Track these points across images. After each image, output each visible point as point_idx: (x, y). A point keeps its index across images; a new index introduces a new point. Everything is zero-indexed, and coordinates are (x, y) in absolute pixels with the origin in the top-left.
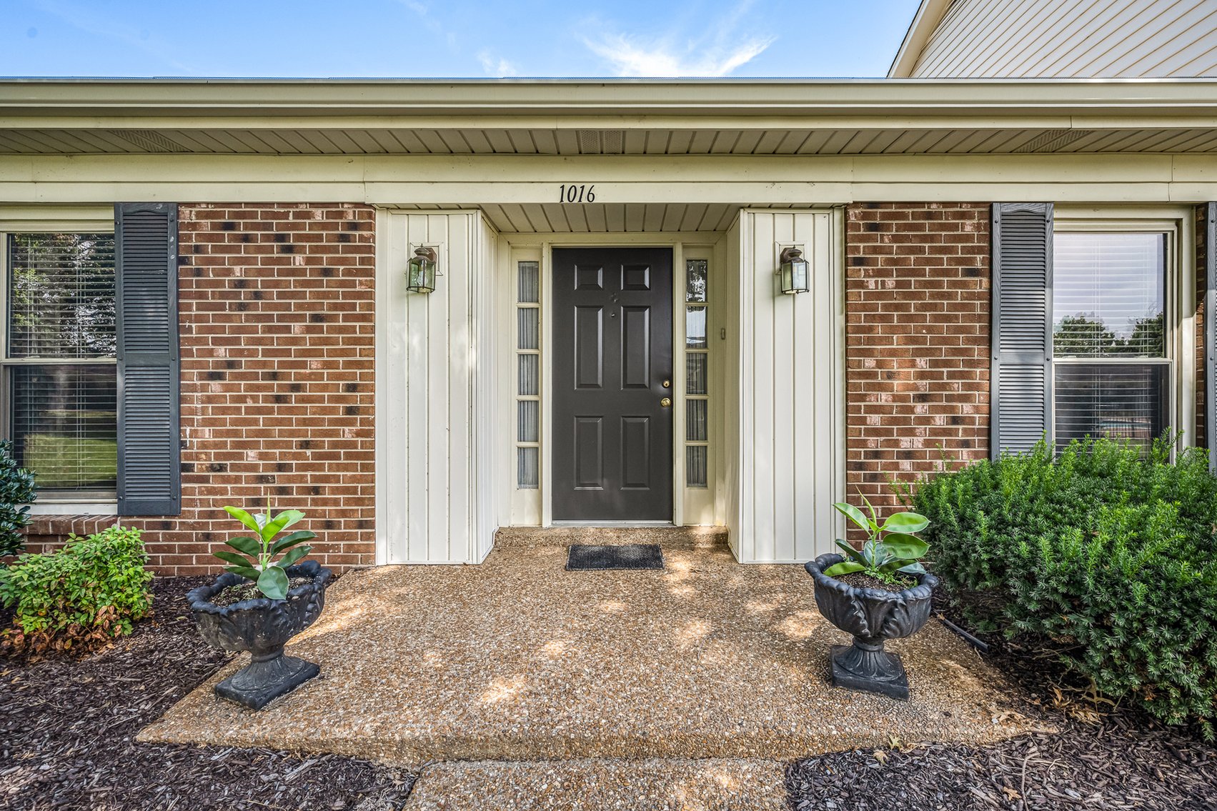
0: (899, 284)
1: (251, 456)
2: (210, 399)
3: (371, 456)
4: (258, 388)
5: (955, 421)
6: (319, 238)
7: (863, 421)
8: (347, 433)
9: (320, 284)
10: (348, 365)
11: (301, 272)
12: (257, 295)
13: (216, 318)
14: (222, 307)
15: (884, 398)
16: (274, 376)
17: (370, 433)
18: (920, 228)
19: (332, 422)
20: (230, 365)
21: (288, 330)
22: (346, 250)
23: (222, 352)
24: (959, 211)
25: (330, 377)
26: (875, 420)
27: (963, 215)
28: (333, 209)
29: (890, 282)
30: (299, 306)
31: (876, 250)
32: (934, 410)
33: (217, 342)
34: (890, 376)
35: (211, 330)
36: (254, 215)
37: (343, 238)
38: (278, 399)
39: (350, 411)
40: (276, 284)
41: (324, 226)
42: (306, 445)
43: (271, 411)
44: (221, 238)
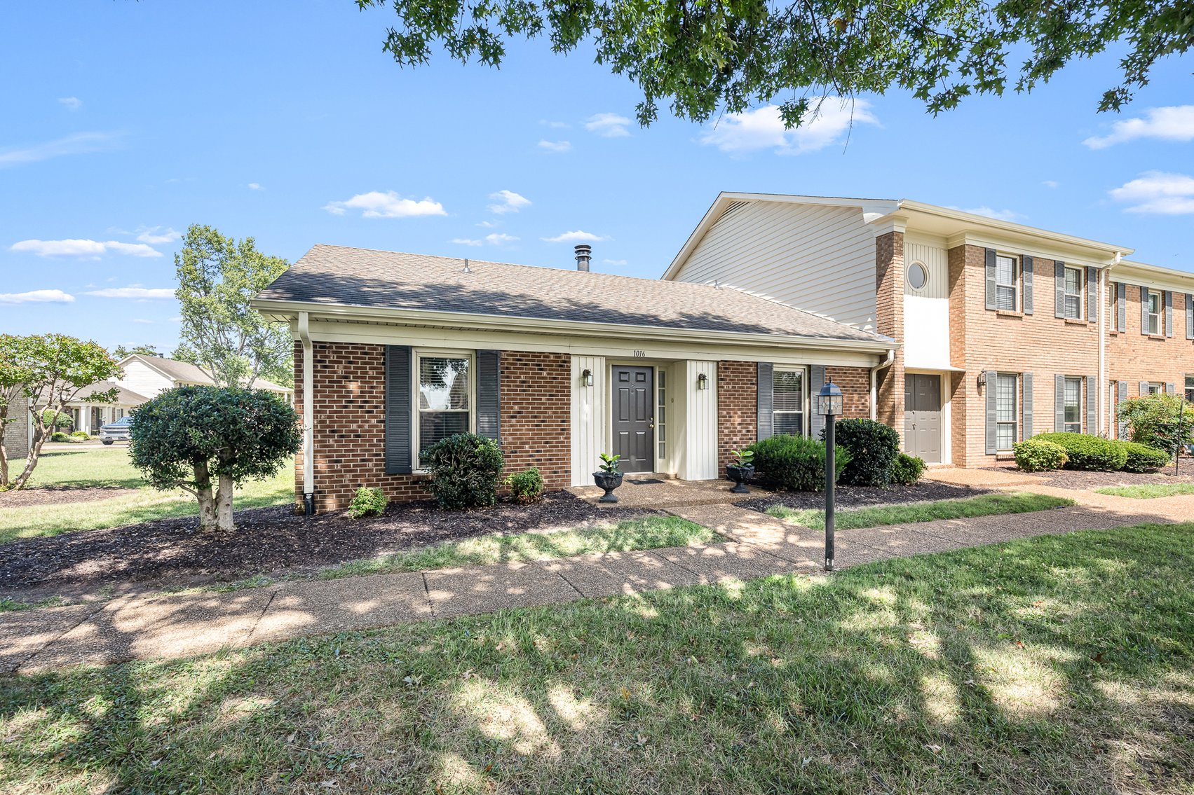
0: (733, 387)
1: (527, 447)
2: (512, 426)
3: (569, 446)
4: (530, 421)
5: (748, 431)
6: (552, 366)
7: (723, 432)
8: (562, 438)
9: (552, 383)
10: (562, 413)
11: (546, 378)
12: (530, 386)
13: (514, 395)
14: (517, 390)
15: (729, 424)
16: (535, 417)
17: (569, 438)
18: (738, 369)
19: (556, 434)
20: (519, 413)
21: (541, 399)
22: (562, 370)
23: (516, 408)
24: (748, 364)
25: (555, 417)
26: (726, 431)
27: (750, 366)
28: (557, 355)
29: (730, 386)
30: (545, 391)
31: (727, 376)
32: (742, 428)
33: (514, 404)
34: (730, 417)
35: (512, 399)
36: (528, 356)
37: (561, 366)
38: (537, 426)
39: (562, 430)
40: (536, 382)
41: (554, 361)
42: (547, 443)
43: (534, 430)
44: (516, 364)
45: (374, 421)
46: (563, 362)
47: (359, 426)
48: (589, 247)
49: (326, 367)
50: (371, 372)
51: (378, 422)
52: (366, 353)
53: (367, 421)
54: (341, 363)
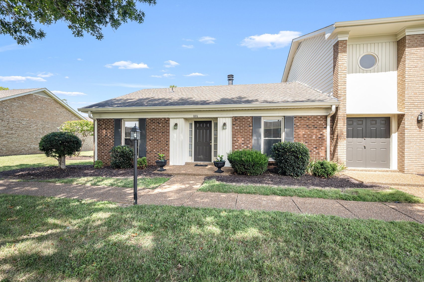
0: (239, 128)
1: (154, 150)
2: (150, 143)
3: (169, 151)
4: (155, 142)
5: (247, 147)
6: (163, 122)
7: (234, 147)
8: (166, 148)
9: (163, 128)
10: (166, 139)
11: (161, 127)
12: (155, 130)
13: (150, 133)
14: (151, 131)
15: (237, 144)
16: (157, 140)
17: (169, 148)
18: (243, 120)
19: (164, 146)
20: (152, 139)
21: (159, 134)
22: (166, 124)
23: (151, 137)
24: (248, 118)
25: (164, 140)
26: (236, 147)
27: (249, 118)
28: (165, 119)
29: (238, 128)
30: (160, 131)
31: (236, 123)
32: (244, 145)
33: (150, 136)
34: (238, 141)
35: (150, 134)
36: (155, 119)
37: (166, 122)
38: (158, 143)
39: (167, 145)
40: (158, 128)
41: (164, 121)
42: (161, 149)
43: (157, 145)
44: (151, 122)
46: (167, 121)
47: (108, 143)
48: (233, 76)
49: (100, 126)
50: (111, 127)
51: (113, 141)
52: (110, 121)
53: (110, 141)
54: (104, 124)
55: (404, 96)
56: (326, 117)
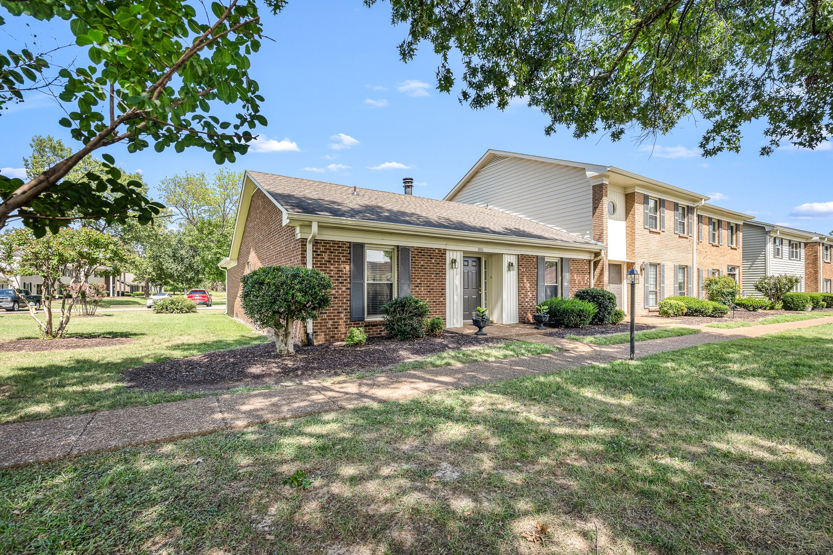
3: (445, 304)
6: (437, 256)
9: (437, 266)
10: (441, 284)
11: (434, 263)
12: (426, 268)
13: (418, 273)
15: (523, 291)
16: (428, 286)
17: (445, 299)
18: (528, 259)
19: (439, 297)
20: (420, 284)
21: (431, 276)
22: (442, 259)
23: (419, 281)
25: (439, 287)
26: (522, 295)
27: (534, 258)
28: (440, 250)
29: (524, 269)
30: (433, 271)
31: (522, 263)
32: (530, 293)
33: (418, 278)
34: (524, 287)
36: (425, 250)
37: (441, 256)
38: (429, 292)
39: (442, 294)
40: (429, 266)
41: (438, 253)
44: (419, 255)
45: (344, 289)
46: (442, 253)
47: (337, 292)
48: (412, 179)
49: (318, 255)
50: (342, 258)
51: (347, 289)
52: (340, 247)
53: (340, 289)
54: (326, 252)
55: (634, 246)
56: (590, 261)
